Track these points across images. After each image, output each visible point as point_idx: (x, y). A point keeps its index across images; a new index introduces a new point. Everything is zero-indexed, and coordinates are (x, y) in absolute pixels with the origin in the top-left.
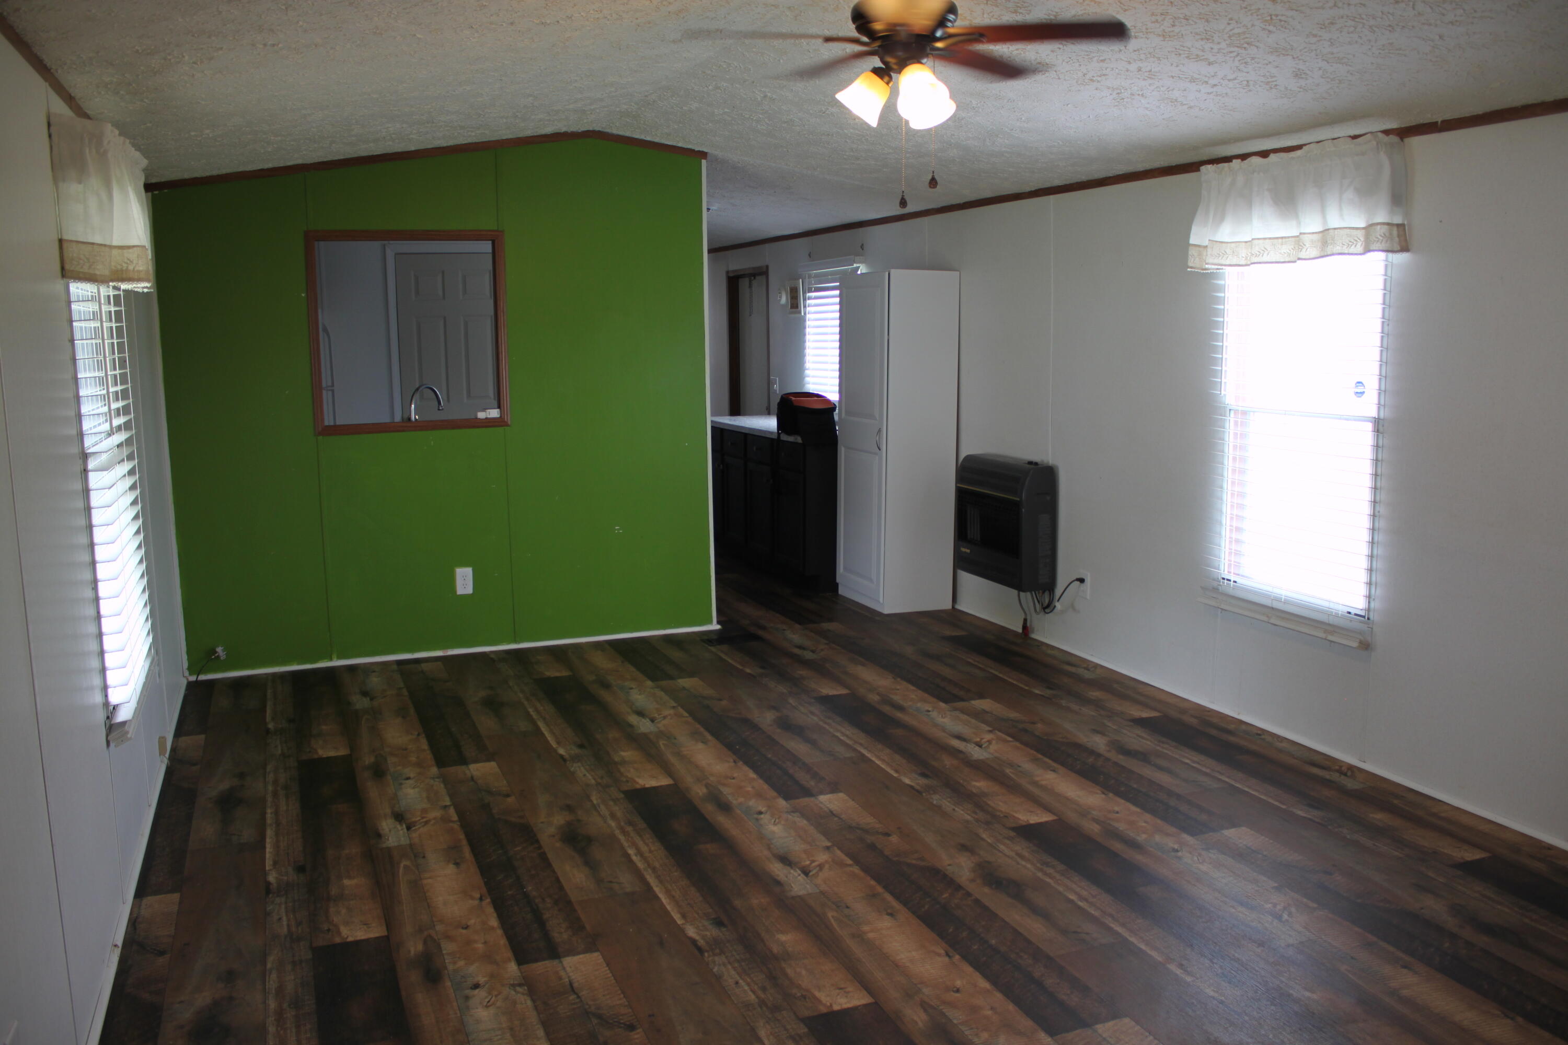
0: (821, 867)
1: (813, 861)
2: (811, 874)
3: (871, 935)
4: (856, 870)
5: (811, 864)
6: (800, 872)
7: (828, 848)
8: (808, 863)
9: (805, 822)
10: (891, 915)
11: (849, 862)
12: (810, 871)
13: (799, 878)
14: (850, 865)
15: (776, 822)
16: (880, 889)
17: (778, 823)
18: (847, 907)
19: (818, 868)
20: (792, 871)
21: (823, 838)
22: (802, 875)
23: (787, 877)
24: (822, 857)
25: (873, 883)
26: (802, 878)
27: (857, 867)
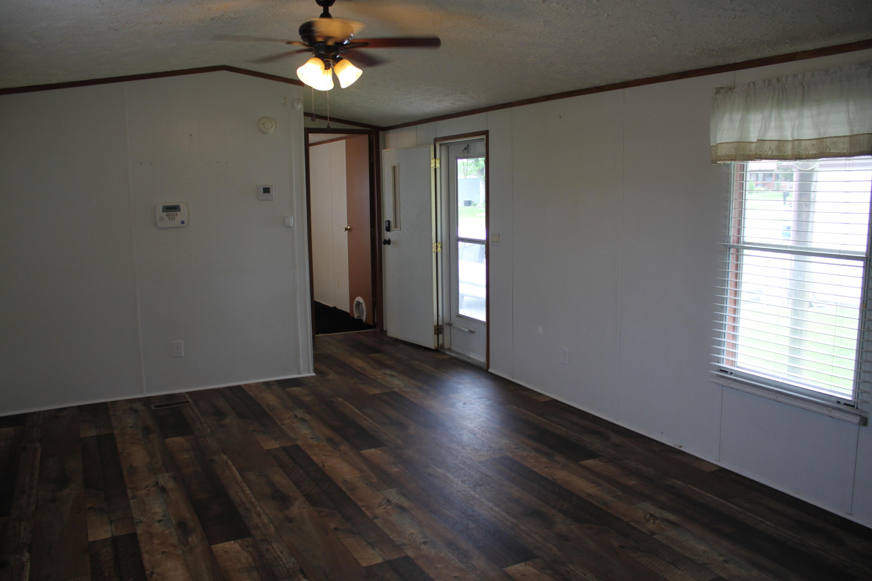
0: (380, 505)
1: (385, 508)
2: (386, 501)
3: (357, 472)
4: (360, 504)
5: (386, 507)
6: (392, 501)
7: (376, 518)
8: (388, 507)
9: (391, 537)
10: (345, 481)
11: (363, 509)
12: (386, 502)
13: (392, 498)
14: (363, 506)
15: (412, 535)
16: (348, 493)
17: (410, 535)
18: (366, 484)
19: (382, 504)
20: (397, 502)
21: (380, 525)
22: (391, 500)
23: (399, 499)
24: (379, 511)
25: (352, 497)
26: (391, 498)
27: (359, 505)
